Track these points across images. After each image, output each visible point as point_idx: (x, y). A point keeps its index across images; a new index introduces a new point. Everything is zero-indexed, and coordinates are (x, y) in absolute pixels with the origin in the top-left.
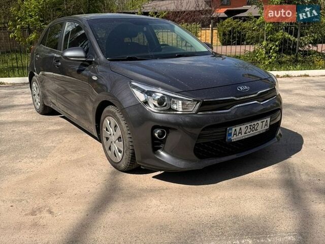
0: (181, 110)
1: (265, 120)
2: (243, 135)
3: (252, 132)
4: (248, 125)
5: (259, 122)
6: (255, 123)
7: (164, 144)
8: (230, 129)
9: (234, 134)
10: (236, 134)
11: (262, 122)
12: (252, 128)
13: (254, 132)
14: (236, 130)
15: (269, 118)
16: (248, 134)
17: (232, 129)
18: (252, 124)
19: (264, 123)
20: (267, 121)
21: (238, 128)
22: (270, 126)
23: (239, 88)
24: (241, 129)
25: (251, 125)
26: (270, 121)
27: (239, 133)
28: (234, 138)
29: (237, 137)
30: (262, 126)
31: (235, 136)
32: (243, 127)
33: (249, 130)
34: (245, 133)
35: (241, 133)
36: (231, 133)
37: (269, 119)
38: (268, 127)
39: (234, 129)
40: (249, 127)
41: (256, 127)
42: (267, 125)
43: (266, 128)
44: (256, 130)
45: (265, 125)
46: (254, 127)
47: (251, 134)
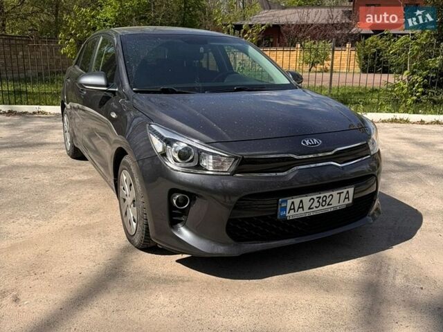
0: (211, 168)
1: (345, 191)
2: (306, 210)
3: (321, 208)
4: (315, 197)
5: (335, 193)
6: (327, 194)
7: (187, 215)
8: (282, 202)
9: (290, 209)
10: (294, 209)
11: (340, 193)
12: (321, 201)
13: (326, 207)
14: (293, 203)
15: (353, 189)
16: (315, 209)
17: (286, 201)
18: (322, 195)
19: (343, 196)
20: (348, 192)
21: (297, 201)
22: (354, 200)
23: (304, 142)
24: (301, 201)
25: (320, 198)
26: (354, 194)
27: (299, 208)
28: (291, 215)
29: (296, 213)
30: (339, 199)
31: (292, 212)
32: (306, 200)
33: (316, 204)
34: (309, 208)
35: (302, 207)
36: (286, 207)
37: (351, 190)
38: (351, 201)
39: (289, 202)
40: (316, 200)
41: (328, 201)
42: (348, 198)
43: (347, 202)
44: (328, 205)
45: (345, 198)
46: (325, 201)
47: (319, 210)
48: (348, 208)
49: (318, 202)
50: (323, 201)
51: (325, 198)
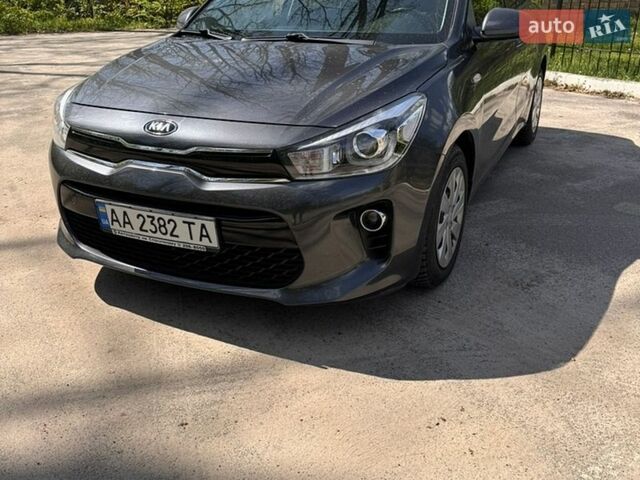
1: (198, 223)
2: (137, 230)
3: (158, 235)
4: (145, 214)
5: (179, 220)
6: (167, 218)
9: (113, 220)
10: (117, 221)
11: (189, 224)
12: (155, 222)
13: (168, 237)
14: (113, 211)
16: (150, 234)
17: (104, 205)
18: (157, 216)
19: (196, 229)
20: (203, 226)
21: (117, 209)
24: (125, 213)
25: (153, 218)
27: (125, 223)
29: (122, 229)
30: (190, 233)
31: (116, 224)
32: (133, 212)
33: (150, 226)
34: (141, 229)
35: (129, 223)
36: (106, 213)
37: (211, 226)
38: (215, 244)
39: (109, 208)
41: (170, 227)
42: (207, 236)
43: (205, 241)
44: (172, 235)
45: (202, 236)
46: (164, 226)
47: (159, 238)
48: (210, 251)
49: (152, 223)
50: (160, 226)
51: (162, 222)
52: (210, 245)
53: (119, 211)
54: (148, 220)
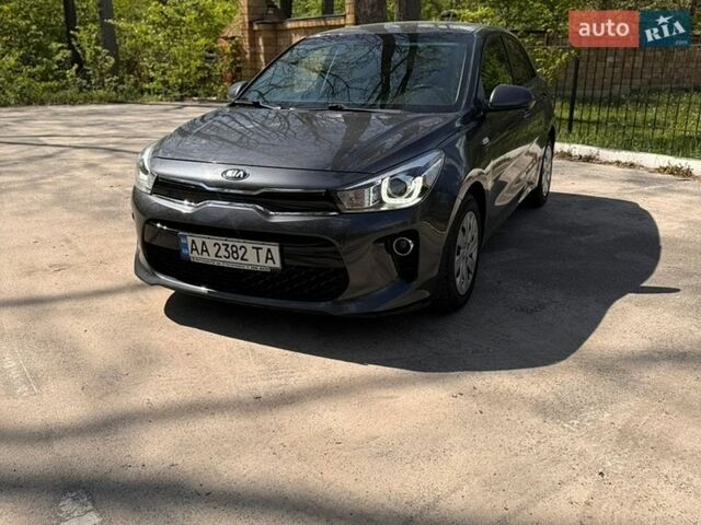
1: (265, 248)
2: (213, 256)
3: (231, 259)
4: (220, 243)
5: (249, 245)
6: (238, 245)
8: (181, 236)
9: (192, 249)
10: (196, 249)
11: (258, 249)
12: (229, 249)
13: (239, 261)
14: (193, 242)
15: (278, 248)
16: (224, 259)
17: (186, 237)
18: (231, 244)
19: (263, 254)
20: (269, 250)
21: (197, 240)
24: (204, 243)
25: (228, 246)
27: (203, 251)
28: (195, 256)
29: (200, 256)
30: (257, 257)
31: (195, 253)
32: (210, 242)
33: (223, 252)
34: (216, 256)
35: (207, 251)
36: (187, 244)
37: (275, 250)
38: (278, 265)
39: (190, 239)
41: (241, 253)
42: (272, 259)
43: (270, 263)
44: (242, 259)
45: (267, 258)
46: (236, 252)
47: (232, 263)
48: (273, 271)
49: (226, 250)
50: (233, 252)
51: (234, 249)
52: (273, 265)
53: (199, 242)
54: (223, 248)
